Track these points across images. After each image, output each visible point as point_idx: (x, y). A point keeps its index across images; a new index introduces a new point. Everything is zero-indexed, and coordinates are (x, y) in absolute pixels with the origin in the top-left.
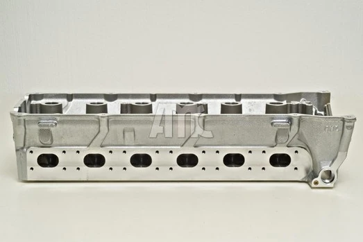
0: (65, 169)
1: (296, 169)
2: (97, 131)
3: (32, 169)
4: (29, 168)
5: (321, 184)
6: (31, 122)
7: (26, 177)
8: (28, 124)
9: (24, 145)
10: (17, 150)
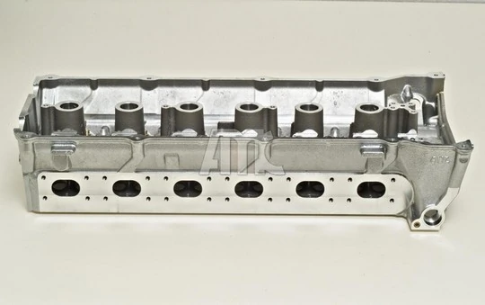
0: (88, 198)
1: (392, 200)
2: (130, 156)
3: (45, 198)
4: (41, 197)
5: (423, 226)
6: (40, 146)
7: (38, 207)
8: (38, 148)
9: (34, 169)
10: (25, 174)
